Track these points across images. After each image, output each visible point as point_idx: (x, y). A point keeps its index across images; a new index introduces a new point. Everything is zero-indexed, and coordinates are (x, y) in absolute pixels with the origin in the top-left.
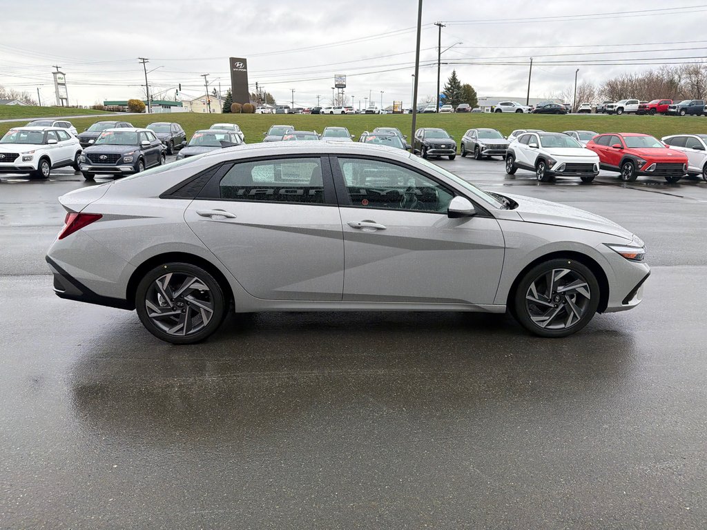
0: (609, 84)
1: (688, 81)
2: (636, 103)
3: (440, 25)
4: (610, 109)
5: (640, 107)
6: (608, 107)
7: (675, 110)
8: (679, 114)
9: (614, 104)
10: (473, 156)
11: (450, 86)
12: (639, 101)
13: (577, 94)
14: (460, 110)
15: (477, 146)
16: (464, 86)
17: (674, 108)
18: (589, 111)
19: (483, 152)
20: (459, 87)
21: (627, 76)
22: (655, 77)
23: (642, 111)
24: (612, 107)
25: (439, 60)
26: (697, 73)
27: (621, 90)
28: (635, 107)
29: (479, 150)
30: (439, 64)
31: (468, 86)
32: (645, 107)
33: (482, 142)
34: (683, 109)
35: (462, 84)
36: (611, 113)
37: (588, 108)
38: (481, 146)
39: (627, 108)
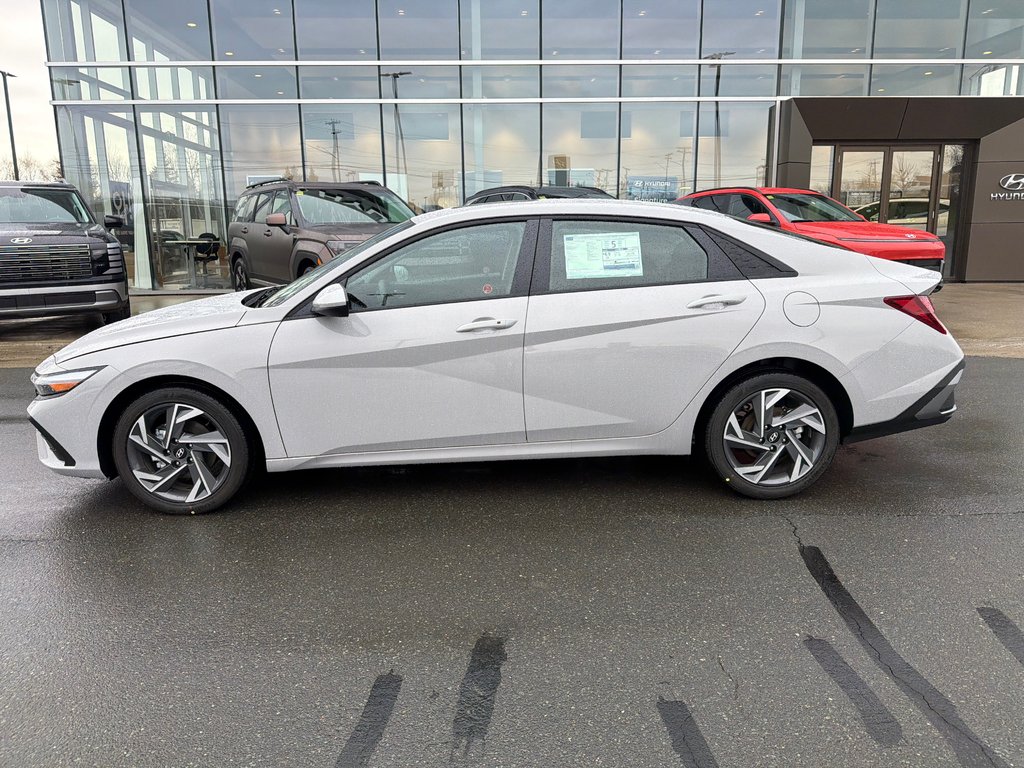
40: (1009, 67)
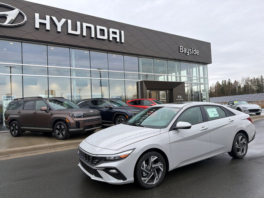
40: (164, 76)
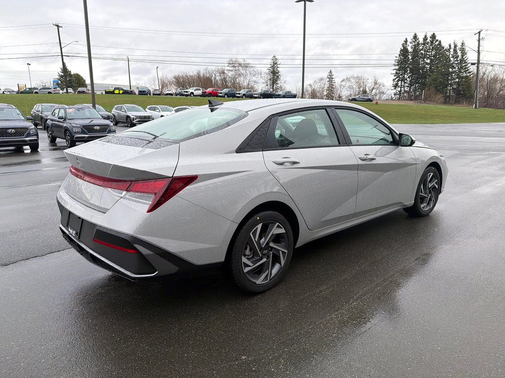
0: (175, 78)
1: (220, 77)
2: (199, 90)
3: (58, 26)
4: (186, 93)
5: (203, 92)
6: (185, 92)
7: (222, 95)
8: (224, 97)
9: (188, 90)
10: (126, 125)
11: (62, 74)
12: (201, 89)
13: (160, 83)
14: (79, 92)
15: (128, 117)
16: (75, 74)
17: (221, 93)
18: (171, 94)
19: (134, 121)
20: (70, 75)
21: (184, 73)
22: (202, 75)
23: (204, 95)
24: (187, 92)
25: (62, 53)
26: (223, 73)
27: (183, 81)
28: (200, 92)
29: (131, 120)
30: (62, 56)
31: (77, 75)
32: (205, 92)
33: (132, 114)
34: (226, 94)
35: (72, 73)
36: (187, 95)
37: (171, 92)
38: (132, 117)
39: (196, 93)
